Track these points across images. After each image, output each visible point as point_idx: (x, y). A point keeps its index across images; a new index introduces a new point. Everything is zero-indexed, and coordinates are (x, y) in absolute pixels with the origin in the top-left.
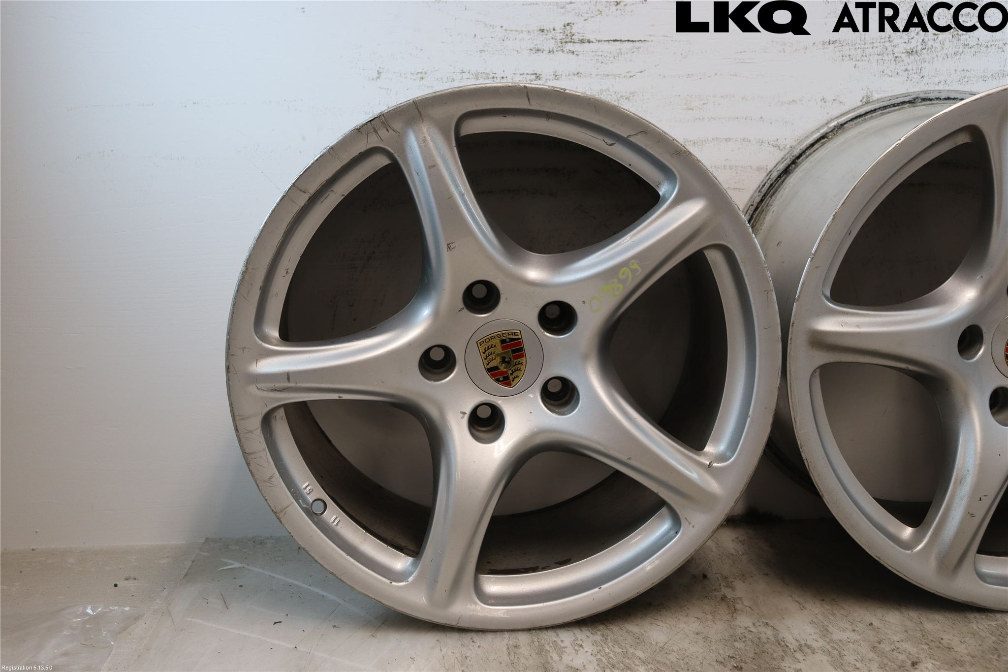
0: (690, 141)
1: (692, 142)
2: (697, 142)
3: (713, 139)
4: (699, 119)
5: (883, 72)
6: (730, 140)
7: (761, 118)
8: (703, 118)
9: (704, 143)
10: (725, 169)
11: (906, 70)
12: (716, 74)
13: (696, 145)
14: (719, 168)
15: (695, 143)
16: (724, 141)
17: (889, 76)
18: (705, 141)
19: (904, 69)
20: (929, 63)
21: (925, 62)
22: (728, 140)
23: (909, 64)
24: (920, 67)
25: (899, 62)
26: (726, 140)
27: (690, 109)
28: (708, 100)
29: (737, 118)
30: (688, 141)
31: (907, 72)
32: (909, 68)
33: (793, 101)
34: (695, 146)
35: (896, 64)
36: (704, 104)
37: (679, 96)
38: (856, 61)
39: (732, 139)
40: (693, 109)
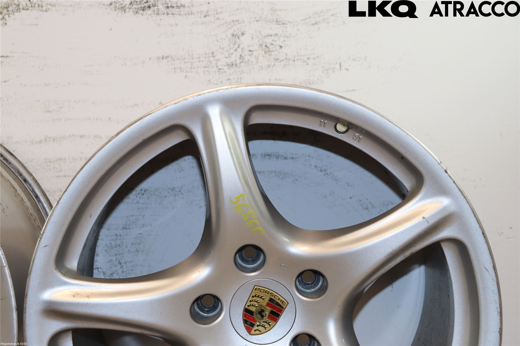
0: (50, 138)
1: (51, 139)
2: (56, 139)
3: (70, 136)
4: (57, 120)
5: (209, 81)
6: (84, 136)
7: (110, 118)
8: (60, 119)
9: (62, 139)
10: (81, 160)
11: (229, 79)
12: (69, 83)
13: (56, 141)
14: (76, 159)
15: (54, 139)
16: (79, 137)
17: (215, 84)
18: (63, 137)
19: (227, 78)
20: (247, 73)
21: (243, 72)
22: (82, 137)
23: (230, 75)
24: (240, 77)
25: (222, 73)
26: (81, 137)
27: (49, 112)
28: (63, 104)
29: (89, 119)
30: (48, 138)
31: (229, 81)
32: (231, 77)
33: (136, 105)
34: (54, 142)
35: (220, 75)
36: (60, 107)
37: (39, 101)
38: (186, 72)
39: (86, 136)
40: (51, 112)
